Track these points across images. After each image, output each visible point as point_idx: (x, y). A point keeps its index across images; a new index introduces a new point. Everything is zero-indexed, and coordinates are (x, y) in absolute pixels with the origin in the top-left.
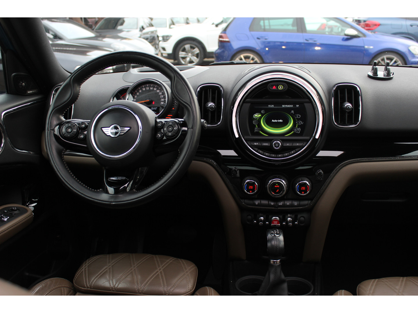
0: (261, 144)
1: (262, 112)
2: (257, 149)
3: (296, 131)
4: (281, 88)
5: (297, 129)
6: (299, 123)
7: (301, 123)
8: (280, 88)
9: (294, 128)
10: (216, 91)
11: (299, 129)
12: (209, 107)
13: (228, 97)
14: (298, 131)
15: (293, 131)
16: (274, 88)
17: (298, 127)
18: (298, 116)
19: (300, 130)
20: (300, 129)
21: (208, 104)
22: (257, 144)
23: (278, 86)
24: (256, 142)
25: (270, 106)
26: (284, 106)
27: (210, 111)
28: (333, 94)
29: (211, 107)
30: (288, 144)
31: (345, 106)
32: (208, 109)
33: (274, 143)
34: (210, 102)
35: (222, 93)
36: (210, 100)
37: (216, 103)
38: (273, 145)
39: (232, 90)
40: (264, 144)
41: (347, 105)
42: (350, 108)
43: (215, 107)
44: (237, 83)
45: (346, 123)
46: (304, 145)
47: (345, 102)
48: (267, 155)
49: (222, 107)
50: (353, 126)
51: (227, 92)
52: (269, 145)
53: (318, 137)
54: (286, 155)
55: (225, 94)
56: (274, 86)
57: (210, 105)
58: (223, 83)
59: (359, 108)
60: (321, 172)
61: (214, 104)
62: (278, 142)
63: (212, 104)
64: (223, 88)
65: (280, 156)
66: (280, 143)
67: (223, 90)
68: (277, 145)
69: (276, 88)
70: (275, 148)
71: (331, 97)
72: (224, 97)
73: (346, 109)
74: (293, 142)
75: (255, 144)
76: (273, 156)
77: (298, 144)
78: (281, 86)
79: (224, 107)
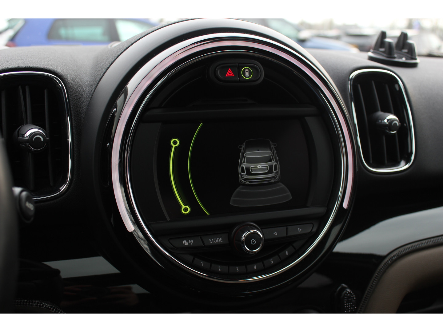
0: (203, 243)
2: (190, 258)
4: (247, 74)
8: (244, 74)
10: (46, 91)
12: (28, 141)
13: (84, 108)
16: (229, 74)
21: (22, 132)
22: (191, 242)
23: (240, 68)
24: (187, 238)
27: (30, 154)
28: (351, 94)
29: (33, 140)
30: (275, 233)
31: (383, 121)
32: (24, 146)
33: (243, 236)
34: (27, 125)
35: (64, 95)
36: (28, 120)
37: (47, 126)
38: (243, 242)
39: (95, 88)
40: (210, 240)
41: (388, 120)
42: (398, 124)
43: (48, 138)
44: (107, 66)
45: (386, 162)
46: (314, 230)
47: (380, 113)
48: (219, 270)
49: (70, 140)
50: (403, 167)
51: (79, 93)
52: (227, 242)
53: (348, 205)
54: (272, 262)
55: (76, 99)
56: (230, 69)
57: (28, 134)
58: (63, 68)
59: (405, 125)
60: (348, 290)
61: (42, 131)
62: (252, 231)
63: (38, 131)
64: (68, 82)
65: (256, 268)
66: (259, 233)
67: (68, 89)
68: (253, 240)
69: (233, 76)
70: (248, 250)
71: (349, 100)
72: (72, 108)
73: (387, 127)
74: (287, 226)
75: (186, 243)
76: (237, 271)
77: (300, 230)
78: (247, 70)
79: (74, 139)
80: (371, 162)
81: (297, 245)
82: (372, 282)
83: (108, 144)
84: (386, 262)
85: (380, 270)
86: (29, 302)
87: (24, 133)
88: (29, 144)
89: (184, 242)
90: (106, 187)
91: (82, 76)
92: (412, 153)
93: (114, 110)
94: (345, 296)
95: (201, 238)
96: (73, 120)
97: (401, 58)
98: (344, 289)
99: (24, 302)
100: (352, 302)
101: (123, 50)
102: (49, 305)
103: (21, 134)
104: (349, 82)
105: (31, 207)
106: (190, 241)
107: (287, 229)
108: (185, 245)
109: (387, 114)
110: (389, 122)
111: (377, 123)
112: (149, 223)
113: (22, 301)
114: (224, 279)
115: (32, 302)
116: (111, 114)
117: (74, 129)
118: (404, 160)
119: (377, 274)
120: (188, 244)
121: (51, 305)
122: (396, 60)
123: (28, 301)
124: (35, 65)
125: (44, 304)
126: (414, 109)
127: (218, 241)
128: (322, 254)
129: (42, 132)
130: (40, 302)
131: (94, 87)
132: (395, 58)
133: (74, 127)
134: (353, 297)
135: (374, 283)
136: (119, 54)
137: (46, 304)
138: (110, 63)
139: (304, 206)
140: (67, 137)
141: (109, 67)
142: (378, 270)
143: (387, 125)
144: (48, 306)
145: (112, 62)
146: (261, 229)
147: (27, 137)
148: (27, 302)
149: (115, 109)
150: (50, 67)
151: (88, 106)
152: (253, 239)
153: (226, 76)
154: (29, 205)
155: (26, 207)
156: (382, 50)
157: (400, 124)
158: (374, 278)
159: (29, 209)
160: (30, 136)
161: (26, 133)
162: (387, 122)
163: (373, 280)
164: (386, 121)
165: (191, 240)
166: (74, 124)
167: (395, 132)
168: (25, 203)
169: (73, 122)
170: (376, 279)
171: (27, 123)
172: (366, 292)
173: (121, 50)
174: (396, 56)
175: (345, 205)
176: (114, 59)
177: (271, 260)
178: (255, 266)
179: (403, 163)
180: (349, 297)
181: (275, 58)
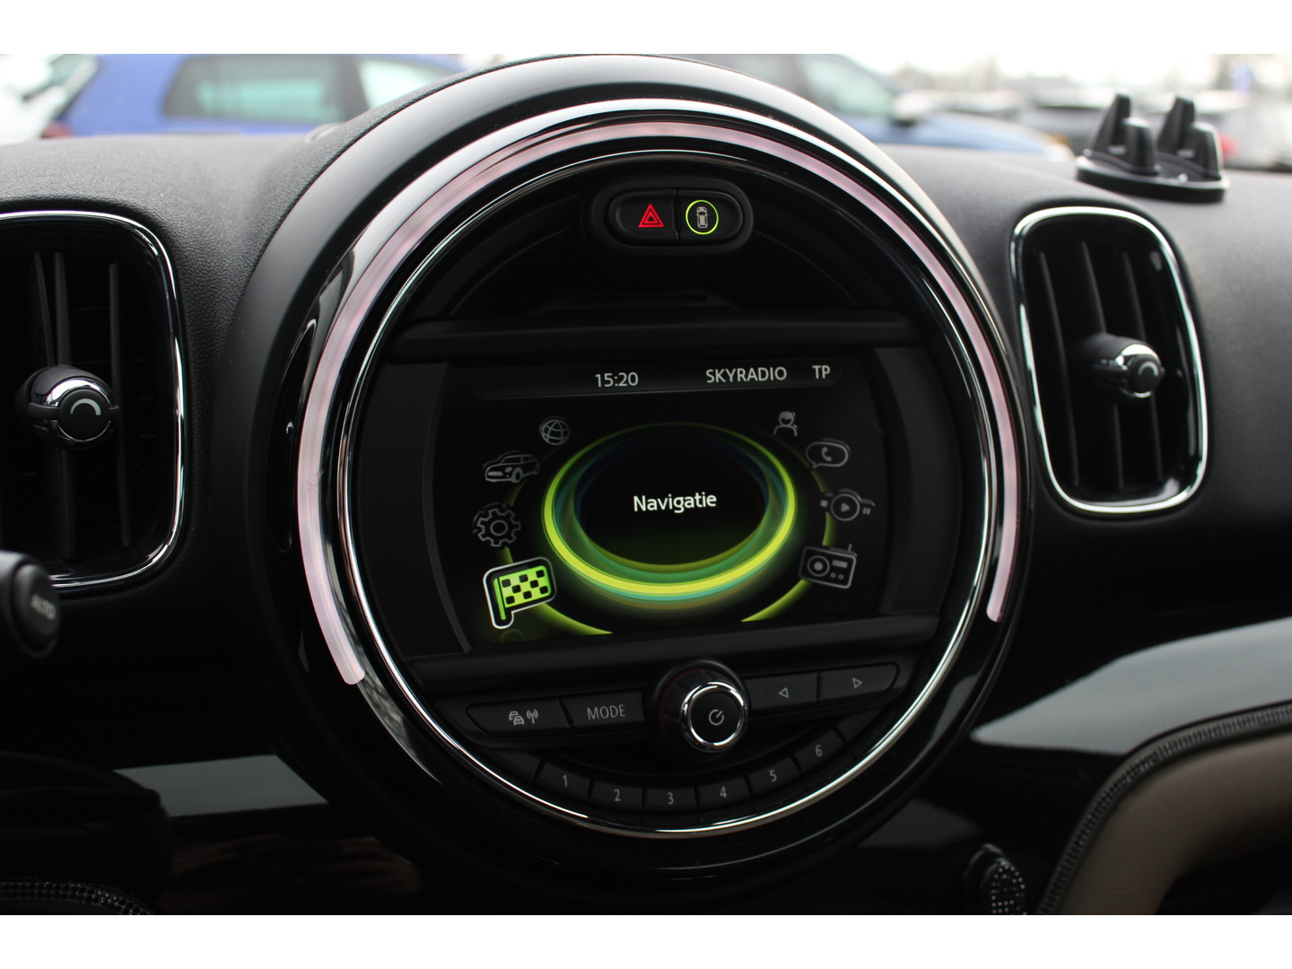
0: (569, 720)
1: (546, 437)
2: (529, 763)
3: (827, 578)
4: (702, 220)
5: (831, 558)
6: (845, 508)
7: (860, 505)
8: (694, 221)
9: (810, 553)
10: (112, 269)
11: (848, 558)
12: (55, 414)
14: (838, 570)
15: (806, 575)
16: (650, 220)
17: (839, 542)
18: (832, 452)
19: (849, 561)
20: (854, 557)
21: (39, 389)
22: (533, 715)
23: (680, 204)
24: (522, 705)
25: (605, 380)
26: (718, 375)
27: (64, 453)
28: (1017, 282)
29: (72, 412)
30: (784, 693)
31: (1111, 362)
32: (44, 429)
33: (686, 700)
34: (54, 368)
35: (165, 282)
36: (60, 354)
37: (115, 371)
38: (684, 719)
39: (257, 261)
40: (589, 710)
41: (1127, 359)
42: (1156, 372)
43: (117, 407)
44: (294, 197)
45: (1121, 483)
46: (902, 682)
47: (1105, 338)
48: (617, 800)
49: (181, 411)
50: (1172, 497)
51: (211, 274)
52: (639, 716)
53: (1001, 611)
54: (773, 778)
55: (199, 294)
56: (650, 206)
57: (57, 393)
58: (167, 202)
59: (1179, 373)
60: (1004, 863)
61: (98, 384)
62: (714, 685)
63: (87, 387)
64: (177, 243)
65: (725, 795)
66: (733, 691)
67: (177, 262)
68: (716, 713)
69: (662, 225)
70: (701, 740)
71: (1012, 298)
72: (187, 319)
73: (1124, 381)
74: (818, 671)
75: (516, 719)
76: (670, 803)
77: (857, 683)
78: (702, 209)
79: (194, 408)
80: (1076, 482)
81: (850, 726)
82: (1074, 838)
83: (290, 425)
84: (1119, 781)
85: (1100, 804)
86: (58, 888)
87: (45, 392)
88: (60, 423)
89: (511, 715)
90: (284, 552)
91: (221, 223)
92: (1198, 458)
93: (309, 325)
94: (992, 879)
95: (562, 704)
96: (191, 354)
97: (1175, 175)
98: (990, 858)
99: (41, 887)
100: (1014, 898)
101: (342, 147)
102: (115, 898)
103: (38, 395)
104: (1013, 245)
105: (47, 612)
106: (529, 714)
107: (819, 678)
108: (515, 724)
109: (1123, 340)
110: (1129, 363)
111: (1096, 366)
112: (409, 658)
113: (37, 884)
114: (630, 827)
115: (66, 888)
116: (301, 337)
117: (193, 381)
118: (1176, 478)
119: (1090, 817)
120: (523, 723)
121: (121, 898)
122: (1160, 180)
123: (55, 885)
124: (81, 193)
125: (100, 893)
126: (1208, 325)
127: (614, 713)
128: (922, 755)
129: (97, 388)
130: (88, 888)
131: (253, 258)
132: (1155, 174)
133: (192, 375)
134: (1019, 884)
135: (1082, 843)
136: (327, 159)
137: (107, 895)
138: (302, 187)
139: (873, 612)
140: (174, 405)
141: (297, 200)
142: (1094, 804)
143: (1124, 372)
144: (112, 900)
145: (307, 183)
146: (742, 679)
147: (54, 402)
148: (49, 887)
149: (313, 322)
150: (124, 198)
151: (235, 312)
152: (717, 710)
153: (641, 225)
154: (42, 606)
155: (33, 611)
156: (1119, 150)
157: (1163, 370)
158: (1081, 826)
159: (42, 617)
160: (61, 399)
161: (50, 392)
162: (1125, 363)
163: (1078, 832)
164: (1120, 361)
165: (532, 711)
166: (192, 365)
167: (1147, 394)
168: (30, 600)
169: (192, 359)
170: (1088, 831)
171: (56, 364)
172: (1059, 868)
173: (336, 148)
174: (1157, 168)
175: (994, 610)
176: (312, 176)
177: (771, 773)
178: (724, 788)
179: (1171, 486)
180: (1007, 883)
181: (785, 173)
